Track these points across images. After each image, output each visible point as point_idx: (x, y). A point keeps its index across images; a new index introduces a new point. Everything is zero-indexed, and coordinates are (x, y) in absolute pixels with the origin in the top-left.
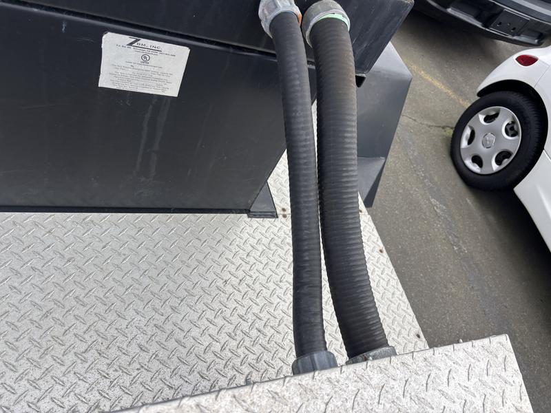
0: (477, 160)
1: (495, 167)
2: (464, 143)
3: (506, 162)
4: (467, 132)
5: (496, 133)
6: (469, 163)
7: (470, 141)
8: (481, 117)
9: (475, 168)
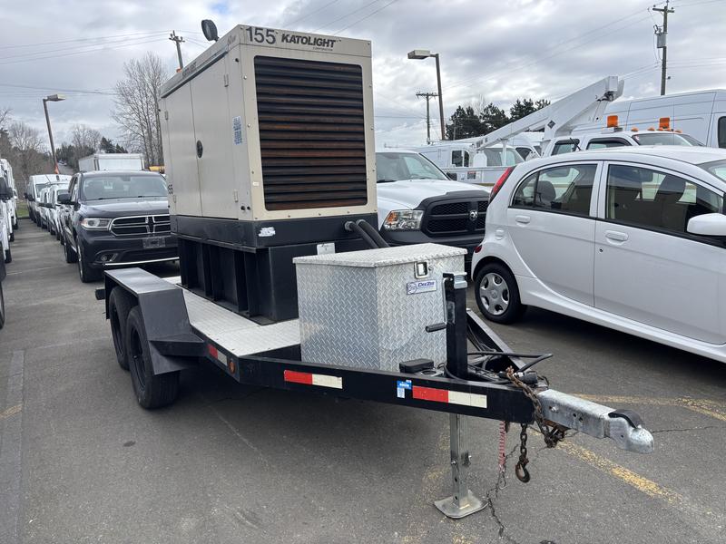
0: (498, 308)
1: (506, 302)
2: (487, 307)
3: (508, 295)
4: (483, 300)
5: (494, 288)
6: (496, 313)
7: (488, 303)
8: (483, 288)
9: (500, 312)
